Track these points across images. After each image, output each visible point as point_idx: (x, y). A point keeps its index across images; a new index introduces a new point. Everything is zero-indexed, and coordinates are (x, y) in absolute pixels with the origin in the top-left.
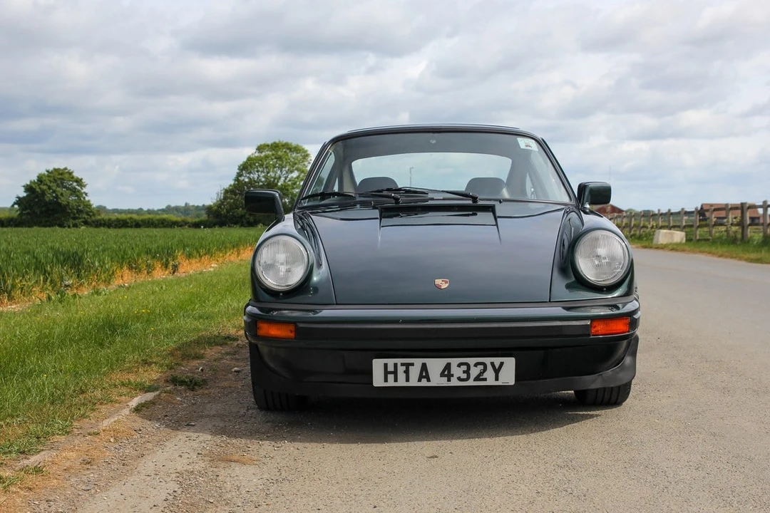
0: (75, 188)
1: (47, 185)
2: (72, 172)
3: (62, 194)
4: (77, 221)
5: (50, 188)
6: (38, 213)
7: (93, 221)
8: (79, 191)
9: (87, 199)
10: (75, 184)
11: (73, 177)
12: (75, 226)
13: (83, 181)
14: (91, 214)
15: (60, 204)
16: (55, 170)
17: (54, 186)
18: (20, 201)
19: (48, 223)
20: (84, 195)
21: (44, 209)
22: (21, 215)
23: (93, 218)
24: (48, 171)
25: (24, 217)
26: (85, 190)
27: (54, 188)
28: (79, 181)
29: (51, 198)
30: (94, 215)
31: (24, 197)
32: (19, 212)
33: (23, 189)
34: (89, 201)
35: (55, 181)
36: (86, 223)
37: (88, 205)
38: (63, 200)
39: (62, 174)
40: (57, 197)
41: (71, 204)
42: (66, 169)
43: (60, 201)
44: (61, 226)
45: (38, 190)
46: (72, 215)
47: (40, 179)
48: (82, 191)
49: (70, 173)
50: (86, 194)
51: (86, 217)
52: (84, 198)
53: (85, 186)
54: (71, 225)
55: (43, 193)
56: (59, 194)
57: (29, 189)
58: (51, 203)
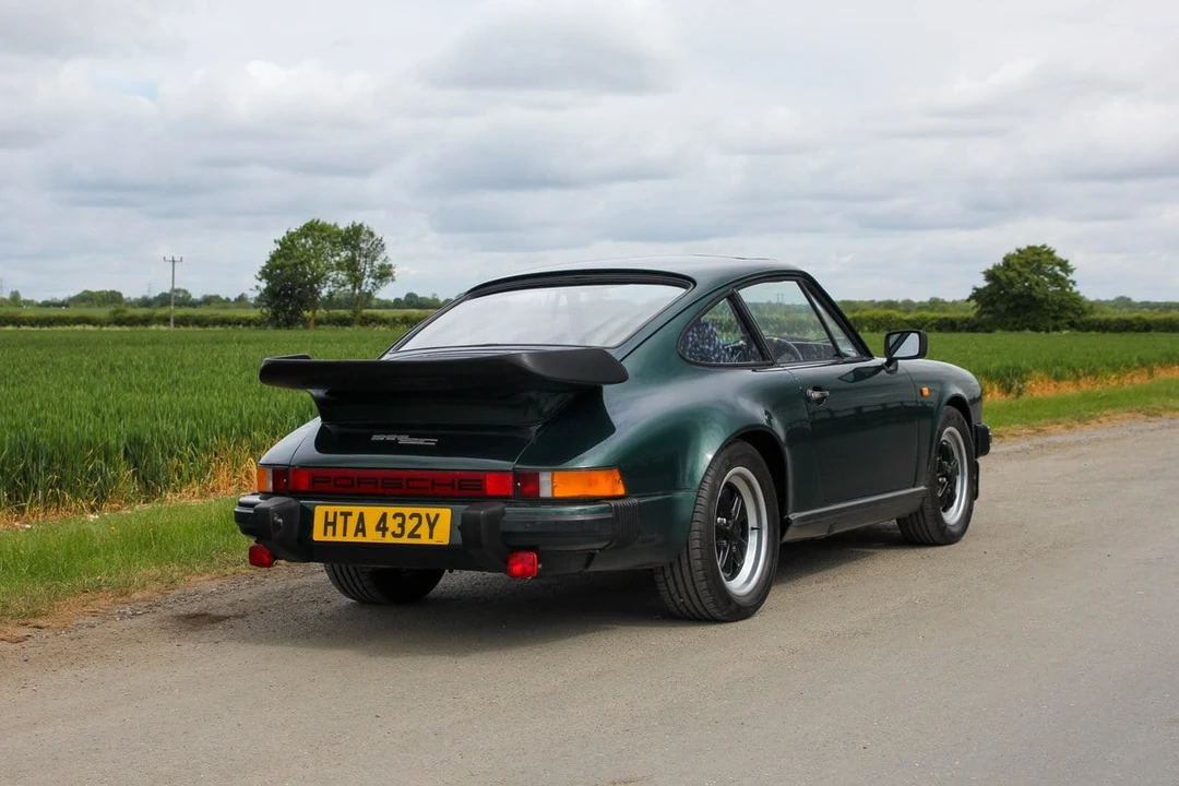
0: (1057, 275)
1: (1015, 270)
2: (1053, 252)
3: (1037, 284)
4: (1059, 323)
5: (1020, 274)
6: (1003, 311)
7: (1083, 323)
8: (1063, 279)
9: (1075, 289)
10: (1057, 268)
11: (1054, 259)
12: (1056, 329)
13: (1069, 264)
14: (1080, 312)
15: (1034, 299)
16: (1030, 248)
17: (1026, 271)
18: (978, 295)
19: (1017, 326)
20: (1071, 285)
21: (1012, 305)
22: (980, 314)
23: (1084, 318)
24: (1019, 251)
25: (984, 317)
26: (1071, 277)
27: (1026, 275)
28: (1064, 265)
29: (1022, 290)
30: (1084, 313)
31: (985, 288)
32: (975, 310)
33: (983, 277)
34: (1078, 293)
35: (1028, 264)
36: (1072, 325)
37: (1076, 299)
38: (1038, 293)
39: (1039, 254)
40: (1030, 288)
41: (1050, 299)
42: (1044, 246)
43: (1033, 293)
44: (1035, 329)
45: (1003, 278)
46: (1052, 314)
47: (1007, 261)
48: (1069, 278)
49: (1050, 253)
50: (1074, 283)
51: (1072, 315)
52: (1071, 289)
53: (1071, 271)
54: (1051, 328)
55: (1011, 283)
56: (1033, 284)
57: (990, 275)
58: (1021, 295)
